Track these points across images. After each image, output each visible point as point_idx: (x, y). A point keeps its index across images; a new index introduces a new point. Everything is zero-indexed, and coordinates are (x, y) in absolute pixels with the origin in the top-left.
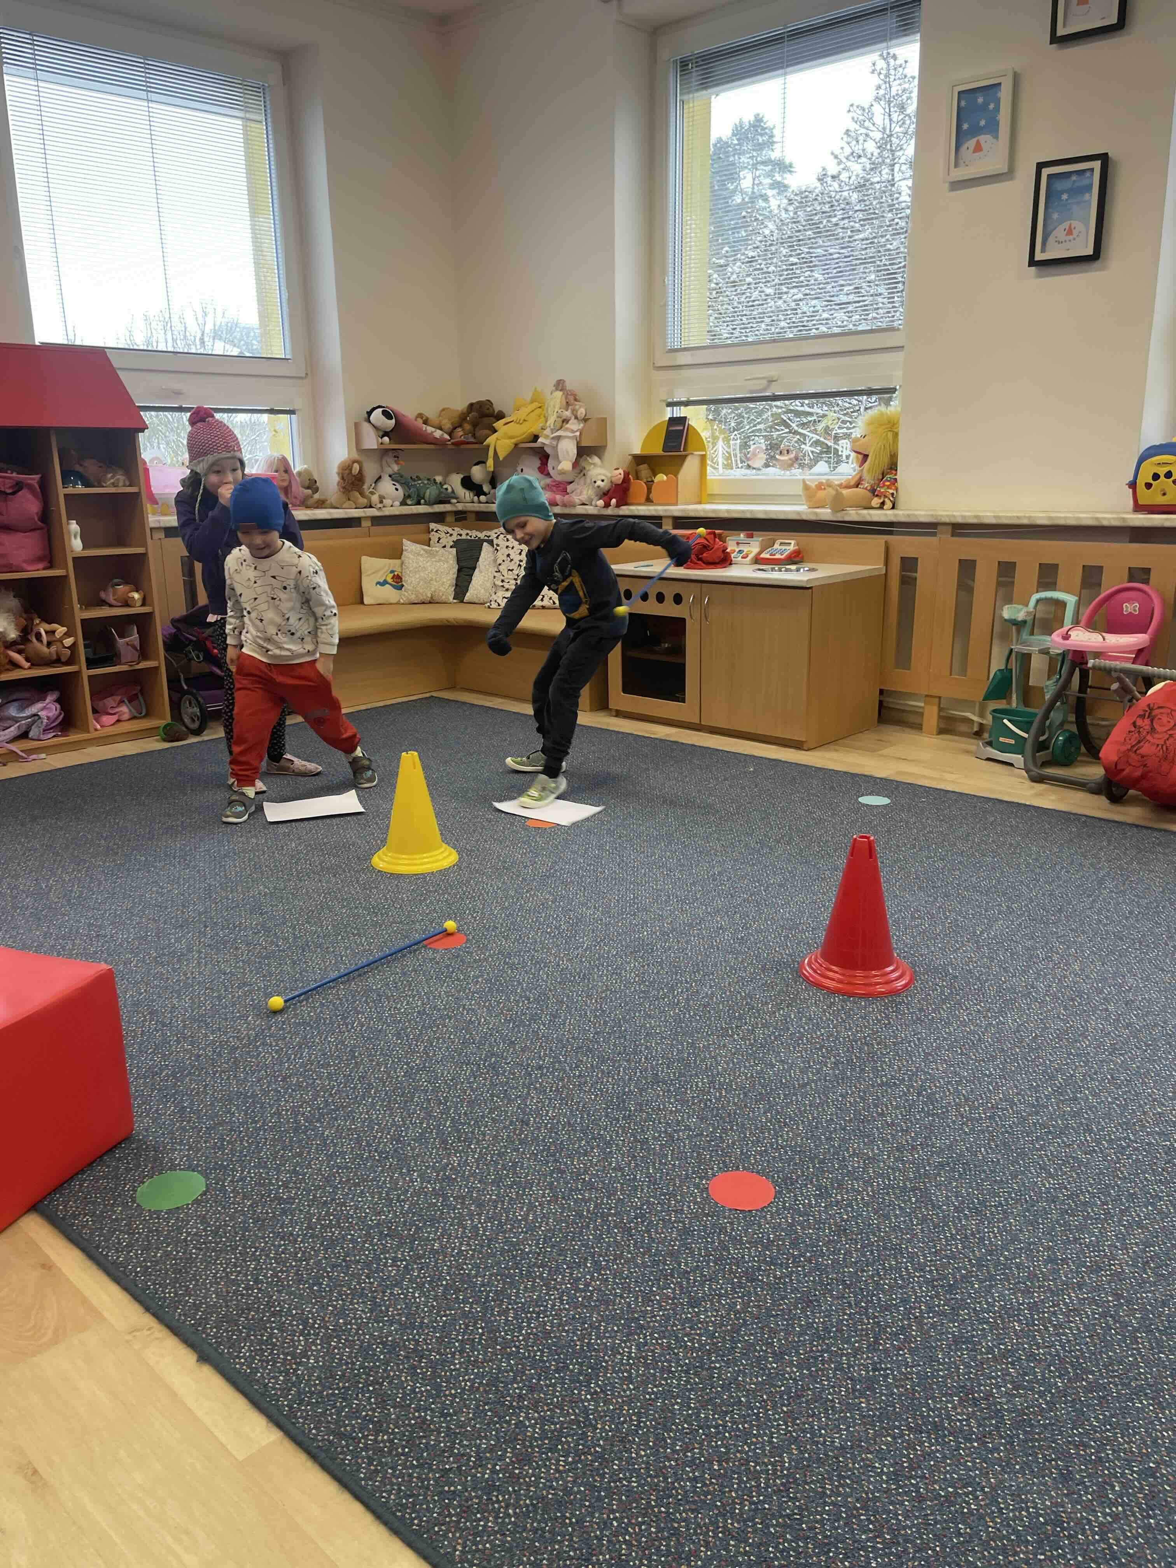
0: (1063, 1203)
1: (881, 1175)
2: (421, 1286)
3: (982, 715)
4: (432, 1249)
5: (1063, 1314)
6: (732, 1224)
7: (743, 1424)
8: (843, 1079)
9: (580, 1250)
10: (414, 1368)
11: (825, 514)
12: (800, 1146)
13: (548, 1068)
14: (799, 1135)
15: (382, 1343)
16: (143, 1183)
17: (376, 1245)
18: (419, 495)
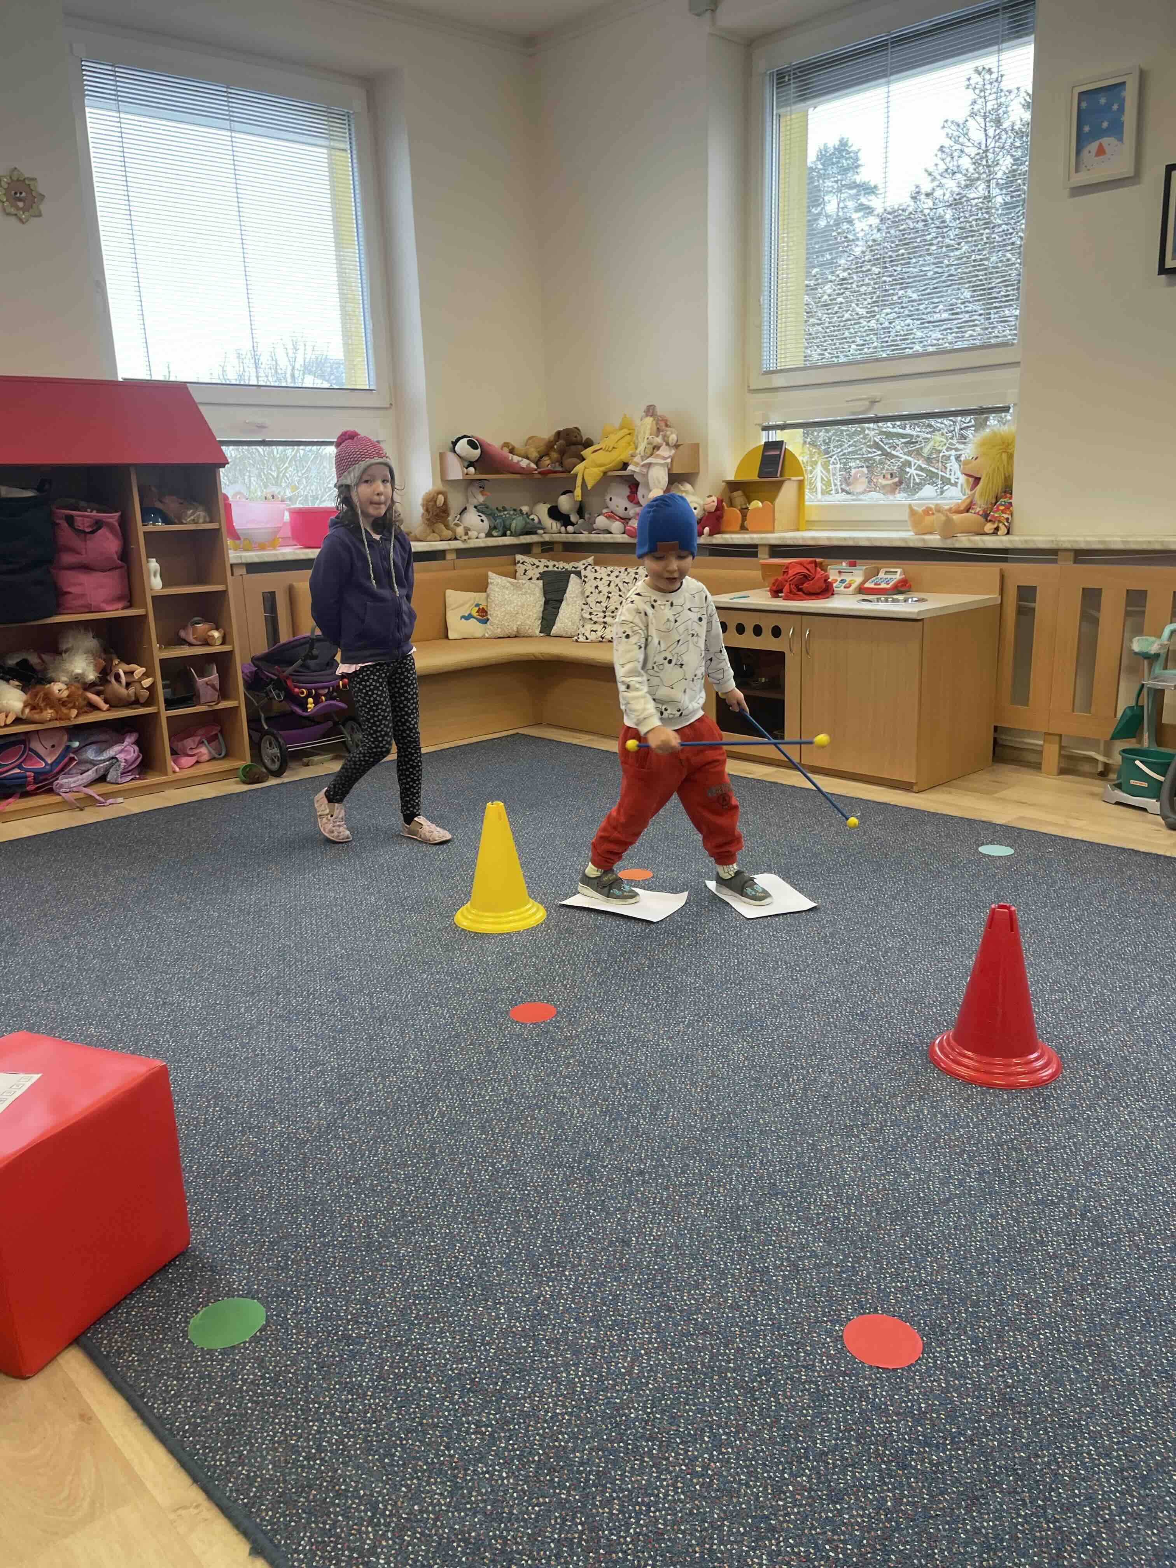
1: (1047, 1326)
2: (508, 1463)
3: (1107, 753)
4: (521, 1411)
6: (874, 1386)
8: (990, 1193)
9: (695, 1417)
11: (934, 540)
12: (949, 1283)
13: (650, 1174)
14: (944, 1267)
16: (197, 1312)
17: (458, 1403)
18: (504, 527)
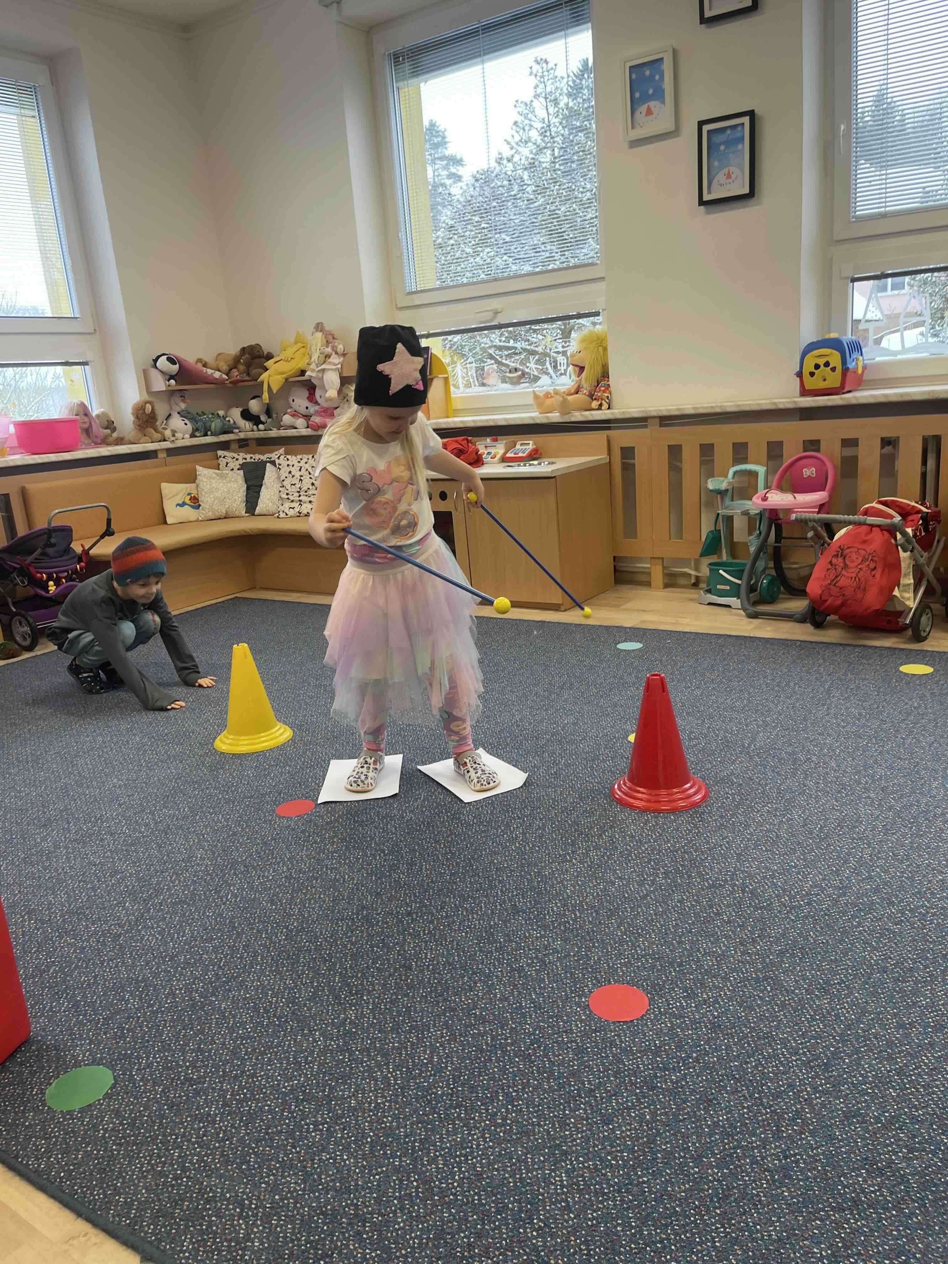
0: (892, 972)
1: (735, 970)
2: (347, 1148)
3: (697, 569)
4: (350, 1106)
5: (927, 1074)
7: (685, 1233)
8: (675, 886)
9: (488, 1084)
10: (359, 1233)
11: (555, 417)
13: (417, 913)
14: (653, 943)
15: (322, 1213)
16: (51, 1084)
17: (294, 1111)
18: (205, 428)
